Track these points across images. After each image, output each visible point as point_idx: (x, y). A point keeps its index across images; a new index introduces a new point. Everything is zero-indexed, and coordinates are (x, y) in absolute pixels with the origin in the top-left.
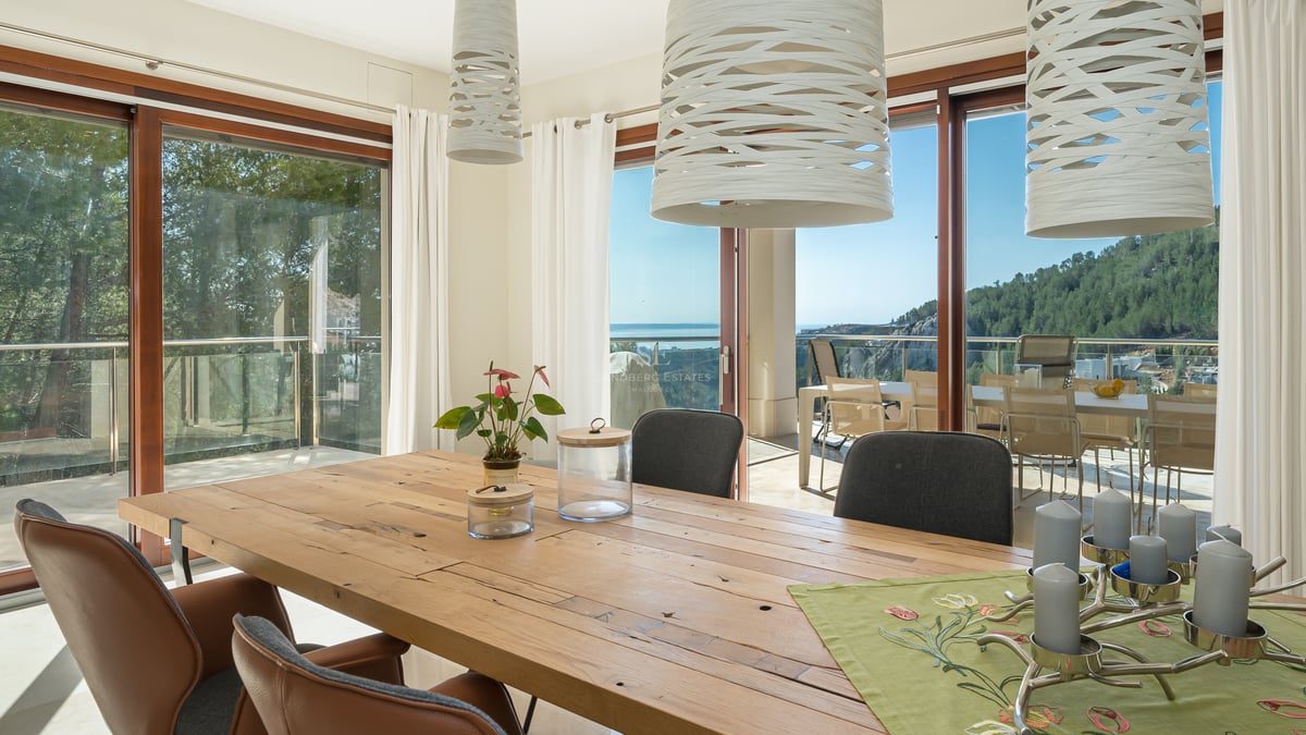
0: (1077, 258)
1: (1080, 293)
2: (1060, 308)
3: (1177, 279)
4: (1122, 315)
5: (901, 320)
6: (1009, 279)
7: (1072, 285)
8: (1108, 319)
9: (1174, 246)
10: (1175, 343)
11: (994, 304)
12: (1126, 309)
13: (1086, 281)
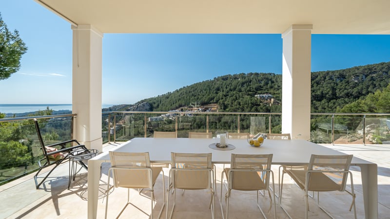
0: (169, 93)
1: (169, 99)
2: (166, 102)
3: (184, 97)
4: (176, 103)
5: (136, 104)
6: (157, 96)
7: (168, 98)
8: (174, 104)
9: (183, 92)
10: (183, 108)
11: (154, 101)
12: (176, 102)
13: (170, 97)
